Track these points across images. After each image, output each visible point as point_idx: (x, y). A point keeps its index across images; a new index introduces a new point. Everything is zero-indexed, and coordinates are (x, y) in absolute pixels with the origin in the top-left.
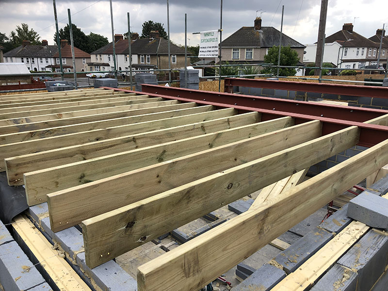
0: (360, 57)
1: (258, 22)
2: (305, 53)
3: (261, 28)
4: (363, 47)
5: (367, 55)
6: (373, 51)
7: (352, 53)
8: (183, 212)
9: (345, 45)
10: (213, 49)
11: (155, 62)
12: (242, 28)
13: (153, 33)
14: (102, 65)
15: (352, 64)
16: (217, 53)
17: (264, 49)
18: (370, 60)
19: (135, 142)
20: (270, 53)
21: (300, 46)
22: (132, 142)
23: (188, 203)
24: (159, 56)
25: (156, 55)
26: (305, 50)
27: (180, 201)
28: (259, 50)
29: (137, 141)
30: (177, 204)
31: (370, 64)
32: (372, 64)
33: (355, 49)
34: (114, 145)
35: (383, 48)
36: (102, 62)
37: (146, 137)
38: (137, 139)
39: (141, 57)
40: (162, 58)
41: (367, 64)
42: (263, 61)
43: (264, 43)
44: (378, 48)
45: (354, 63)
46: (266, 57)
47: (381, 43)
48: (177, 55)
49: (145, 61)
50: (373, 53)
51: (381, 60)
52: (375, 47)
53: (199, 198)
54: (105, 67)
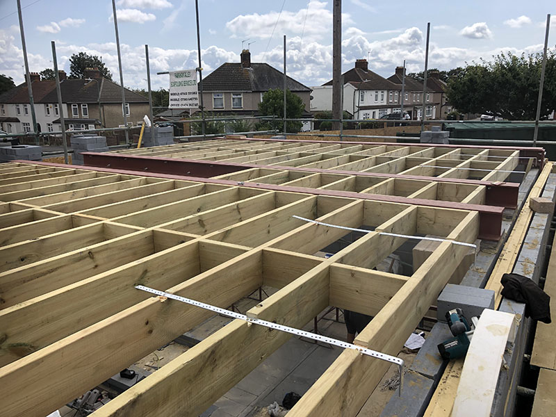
0: (379, 103)
1: (246, 56)
2: (312, 98)
3: (250, 65)
4: (382, 89)
5: (388, 100)
6: (394, 94)
7: (370, 98)
8: (206, 388)
9: (362, 88)
10: (191, 96)
11: (96, 115)
12: (224, 65)
13: (89, 71)
14: (6, 121)
15: (370, 112)
16: (197, 102)
17: (257, 94)
18: (392, 107)
19: (92, 258)
20: (266, 100)
21: (305, 89)
22: (88, 259)
23: (212, 371)
24: (102, 105)
25: (98, 104)
26: (311, 95)
27: (200, 370)
28: (251, 95)
29: (96, 256)
30: (196, 376)
31: (392, 111)
32: (396, 111)
33: (373, 93)
34: (56, 269)
35: (405, 90)
36: (6, 116)
37: (110, 248)
38: (96, 252)
39: (72, 107)
40: (106, 107)
41: (389, 111)
42: (257, 111)
43: (257, 86)
44: (400, 91)
45: (374, 111)
46: (261, 105)
47: (404, 85)
48: (130, 103)
49: (80, 113)
50: (395, 98)
51: (406, 106)
52: (396, 90)
53: (229, 358)
54: (12, 124)
